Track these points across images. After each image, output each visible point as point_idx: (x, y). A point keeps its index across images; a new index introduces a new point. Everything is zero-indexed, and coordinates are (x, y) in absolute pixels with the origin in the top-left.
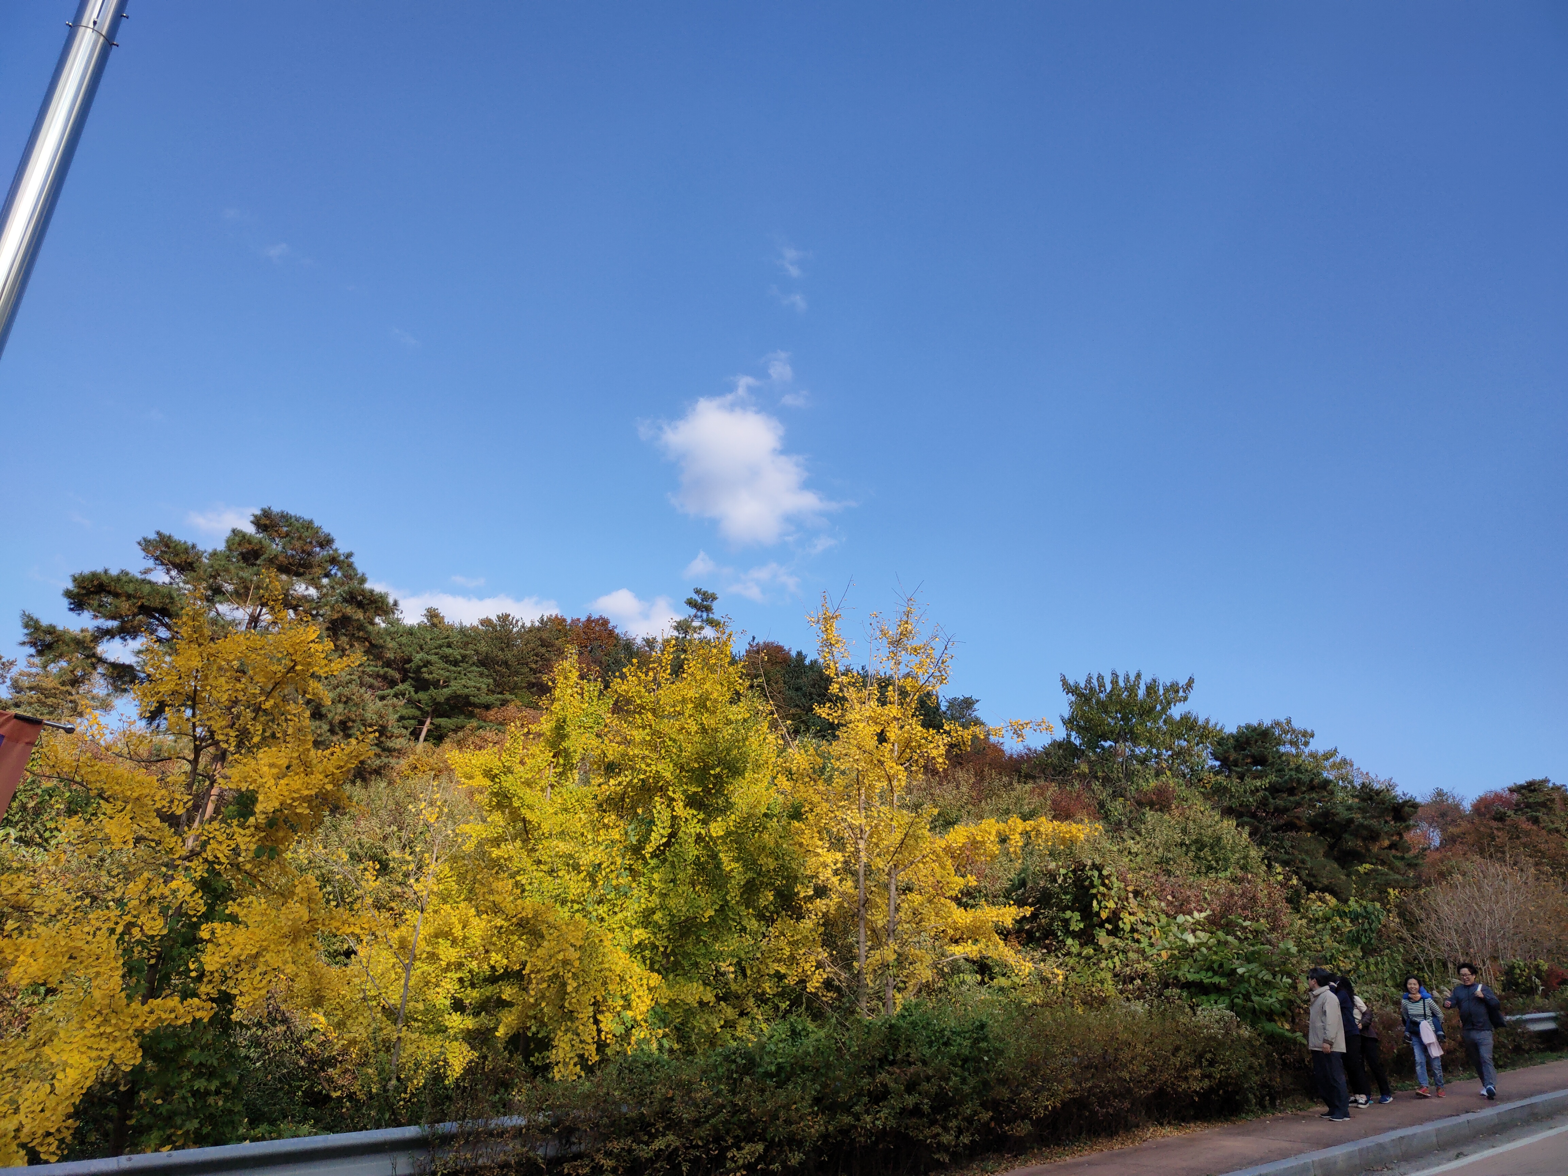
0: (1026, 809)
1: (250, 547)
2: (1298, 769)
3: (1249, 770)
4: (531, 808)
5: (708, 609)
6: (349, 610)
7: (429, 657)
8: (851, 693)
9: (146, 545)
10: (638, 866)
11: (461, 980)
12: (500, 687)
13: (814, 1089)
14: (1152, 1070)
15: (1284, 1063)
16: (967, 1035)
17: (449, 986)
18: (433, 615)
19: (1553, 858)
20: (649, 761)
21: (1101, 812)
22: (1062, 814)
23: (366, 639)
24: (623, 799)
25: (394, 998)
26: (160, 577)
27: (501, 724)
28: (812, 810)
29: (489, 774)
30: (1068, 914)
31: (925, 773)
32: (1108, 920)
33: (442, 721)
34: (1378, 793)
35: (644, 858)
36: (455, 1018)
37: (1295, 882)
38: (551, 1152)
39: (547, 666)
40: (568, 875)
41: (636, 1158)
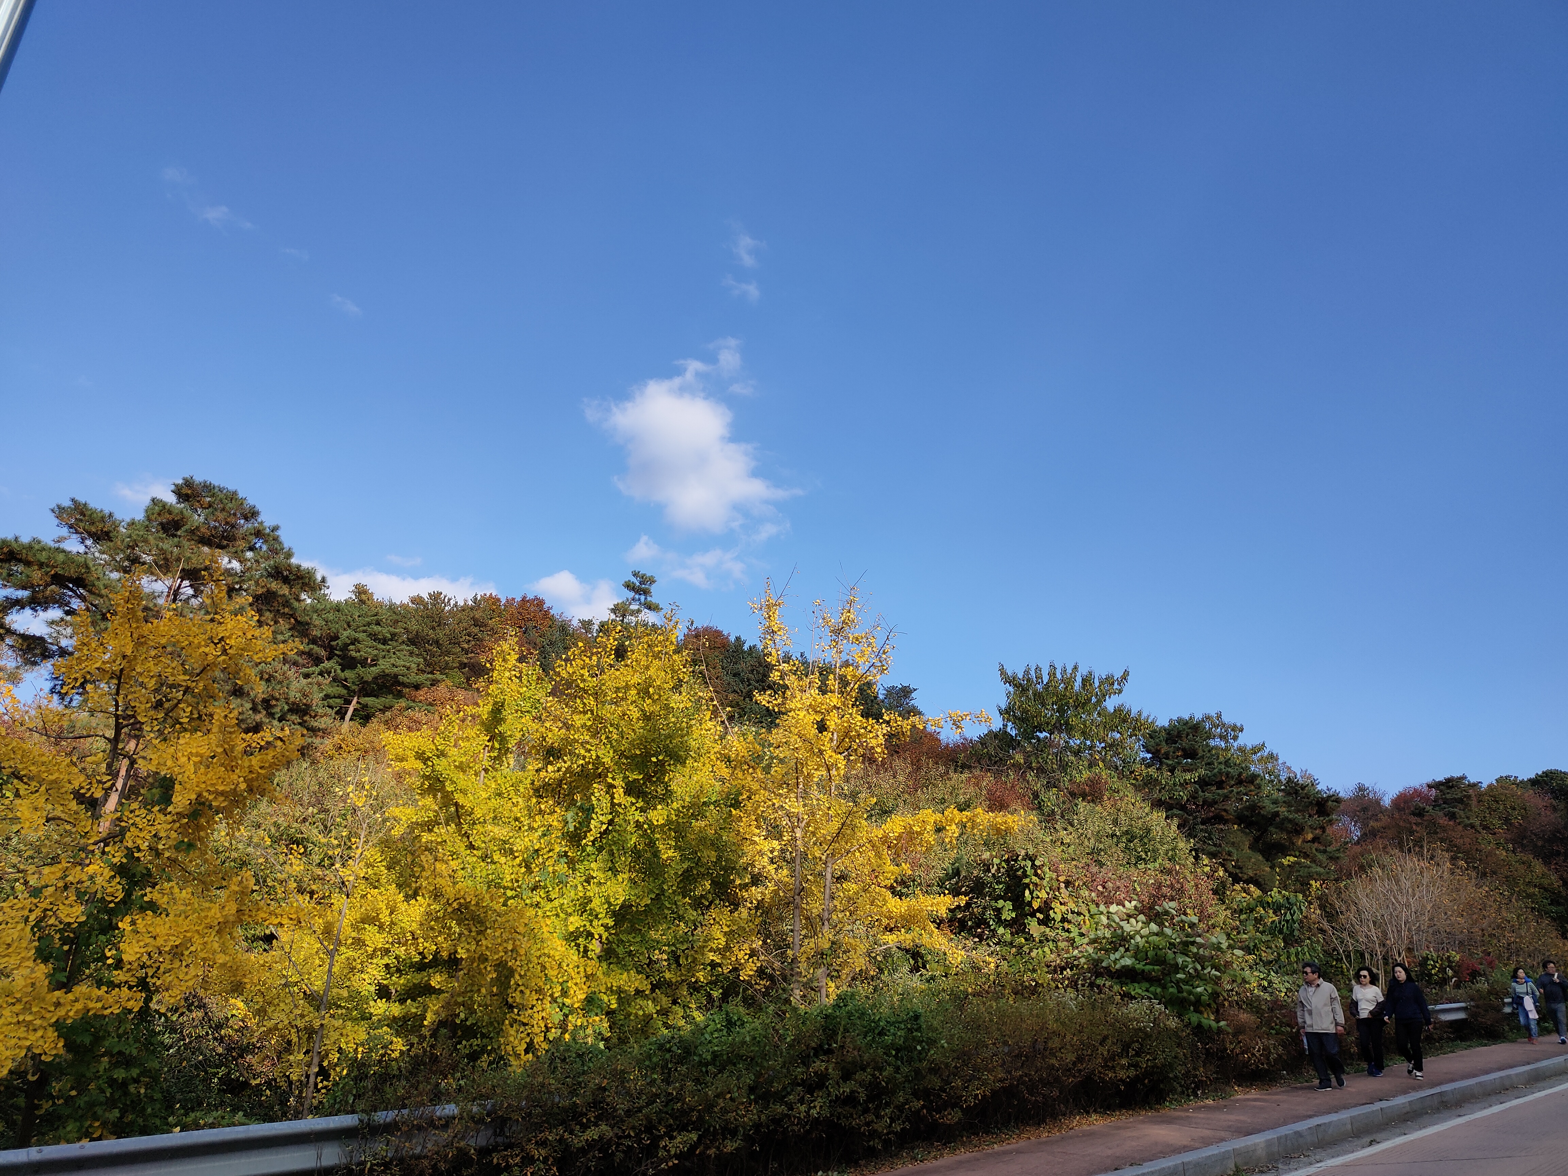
0: (961, 799)
1: (170, 517)
2: (1227, 763)
3: (1179, 763)
4: (464, 792)
5: (646, 592)
6: (274, 585)
7: (357, 635)
8: (791, 681)
9: (60, 512)
10: (575, 854)
11: (387, 966)
12: (430, 667)
13: (749, 1079)
14: (1080, 1059)
15: (1208, 1053)
16: (902, 1026)
17: (375, 973)
18: (361, 591)
19: (1467, 853)
20: (589, 747)
21: (1036, 803)
22: (997, 804)
23: (291, 615)
24: (561, 785)
25: (318, 985)
26: (74, 546)
27: (431, 704)
28: (749, 798)
29: (421, 757)
30: (1001, 903)
31: (863, 762)
32: (1039, 910)
33: (369, 701)
34: (1303, 787)
35: (581, 845)
36: (380, 1005)
37: (1221, 873)
38: (482, 1141)
39: (479, 644)
40: (503, 860)
41: (568, 1146)
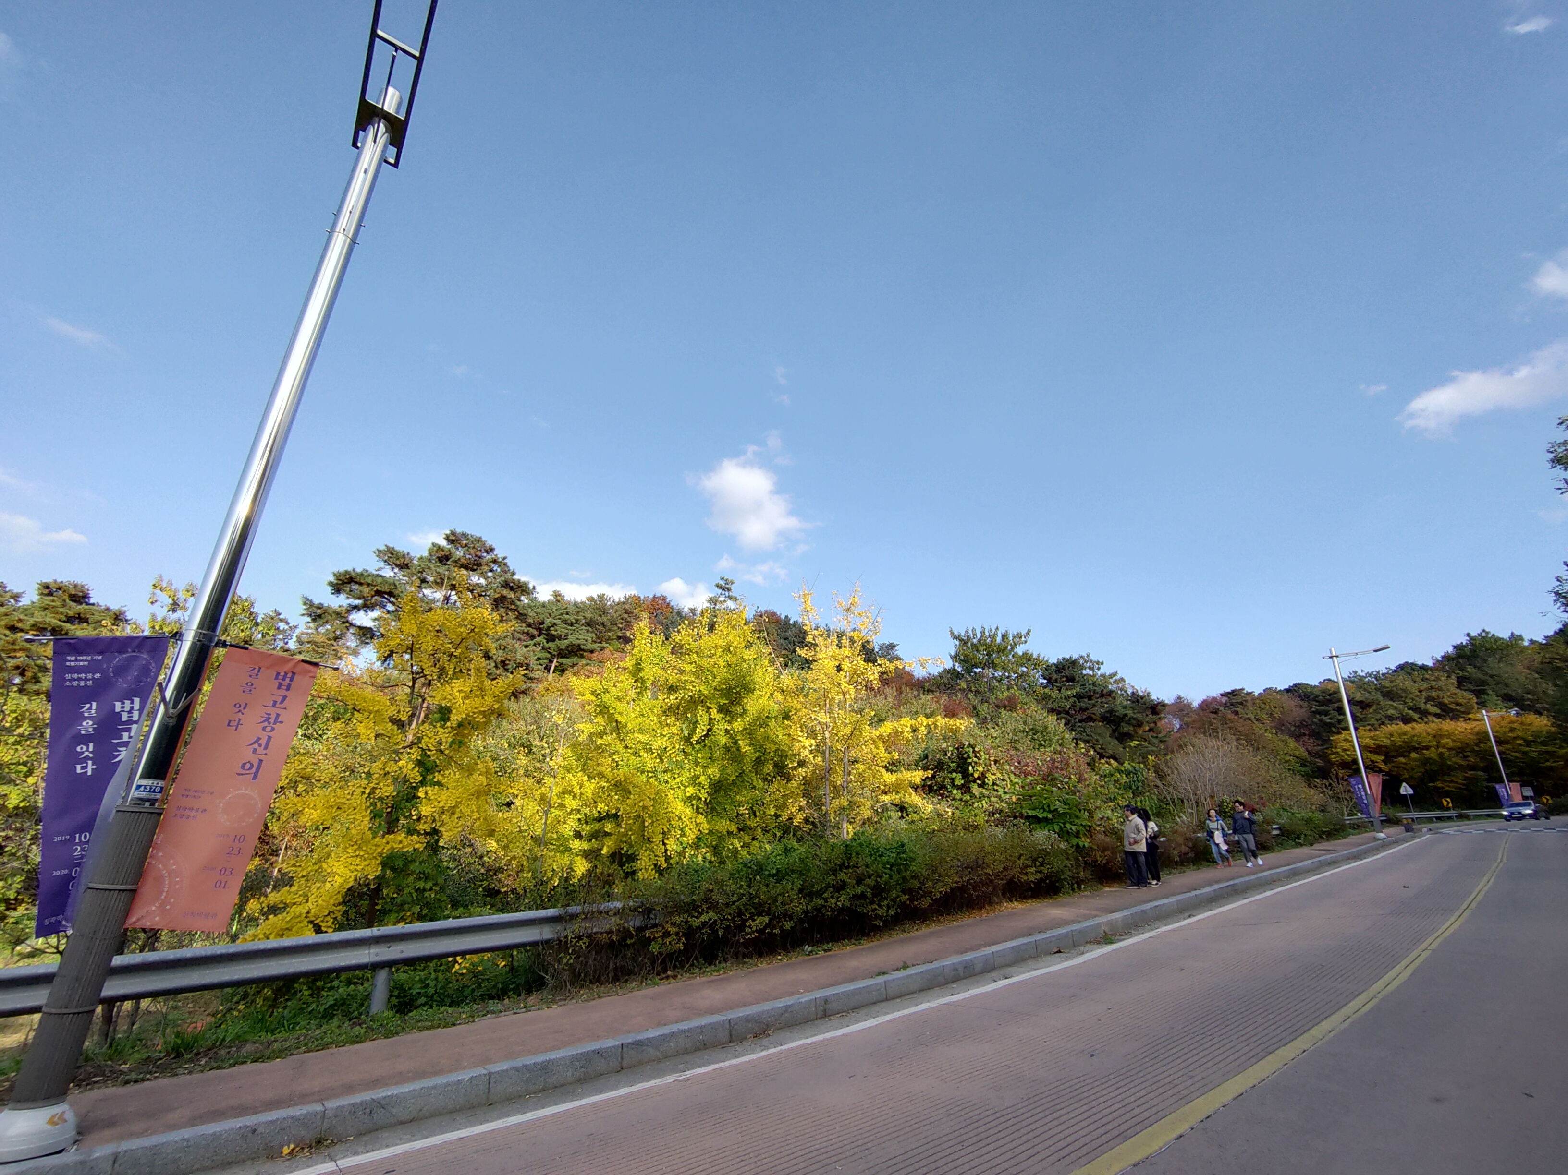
0: (928, 711)
1: (443, 553)
2: (1094, 684)
3: (1064, 685)
4: (621, 714)
5: (729, 590)
6: (505, 592)
7: (555, 621)
8: (820, 641)
9: (379, 553)
10: (689, 750)
11: (579, 820)
12: (599, 639)
13: (799, 883)
14: (1005, 869)
15: (1086, 863)
16: (894, 851)
17: (572, 824)
18: (557, 595)
19: (1246, 735)
20: (695, 684)
21: (974, 712)
22: (951, 713)
23: (516, 610)
24: (678, 709)
25: (539, 832)
26: (388, 573)
27: (601, 662)
28: (796, 713)
29: (593, 693)
30: (954, 775)
31: (866, 690)
32: (979, 778)
33: (564, 661)
34: (1142, 698)
35: (692, 744)
36: (576, 843)
37: (1092, 753)
38: (638, 923)
39: (629, 626)
40: (646, 755)
41: (690, 927)
